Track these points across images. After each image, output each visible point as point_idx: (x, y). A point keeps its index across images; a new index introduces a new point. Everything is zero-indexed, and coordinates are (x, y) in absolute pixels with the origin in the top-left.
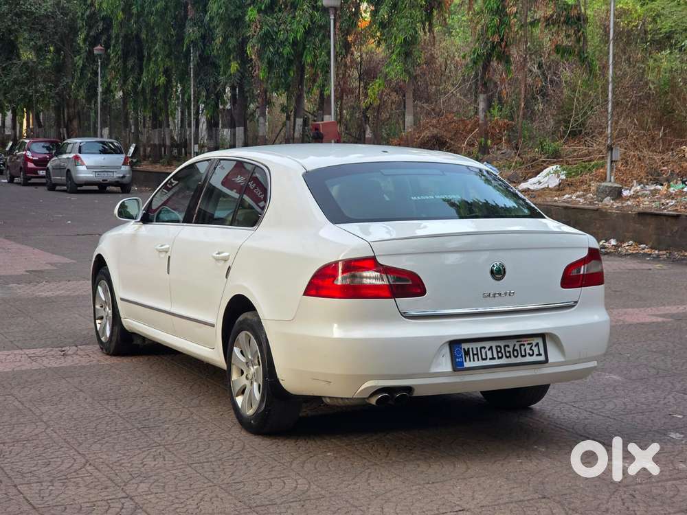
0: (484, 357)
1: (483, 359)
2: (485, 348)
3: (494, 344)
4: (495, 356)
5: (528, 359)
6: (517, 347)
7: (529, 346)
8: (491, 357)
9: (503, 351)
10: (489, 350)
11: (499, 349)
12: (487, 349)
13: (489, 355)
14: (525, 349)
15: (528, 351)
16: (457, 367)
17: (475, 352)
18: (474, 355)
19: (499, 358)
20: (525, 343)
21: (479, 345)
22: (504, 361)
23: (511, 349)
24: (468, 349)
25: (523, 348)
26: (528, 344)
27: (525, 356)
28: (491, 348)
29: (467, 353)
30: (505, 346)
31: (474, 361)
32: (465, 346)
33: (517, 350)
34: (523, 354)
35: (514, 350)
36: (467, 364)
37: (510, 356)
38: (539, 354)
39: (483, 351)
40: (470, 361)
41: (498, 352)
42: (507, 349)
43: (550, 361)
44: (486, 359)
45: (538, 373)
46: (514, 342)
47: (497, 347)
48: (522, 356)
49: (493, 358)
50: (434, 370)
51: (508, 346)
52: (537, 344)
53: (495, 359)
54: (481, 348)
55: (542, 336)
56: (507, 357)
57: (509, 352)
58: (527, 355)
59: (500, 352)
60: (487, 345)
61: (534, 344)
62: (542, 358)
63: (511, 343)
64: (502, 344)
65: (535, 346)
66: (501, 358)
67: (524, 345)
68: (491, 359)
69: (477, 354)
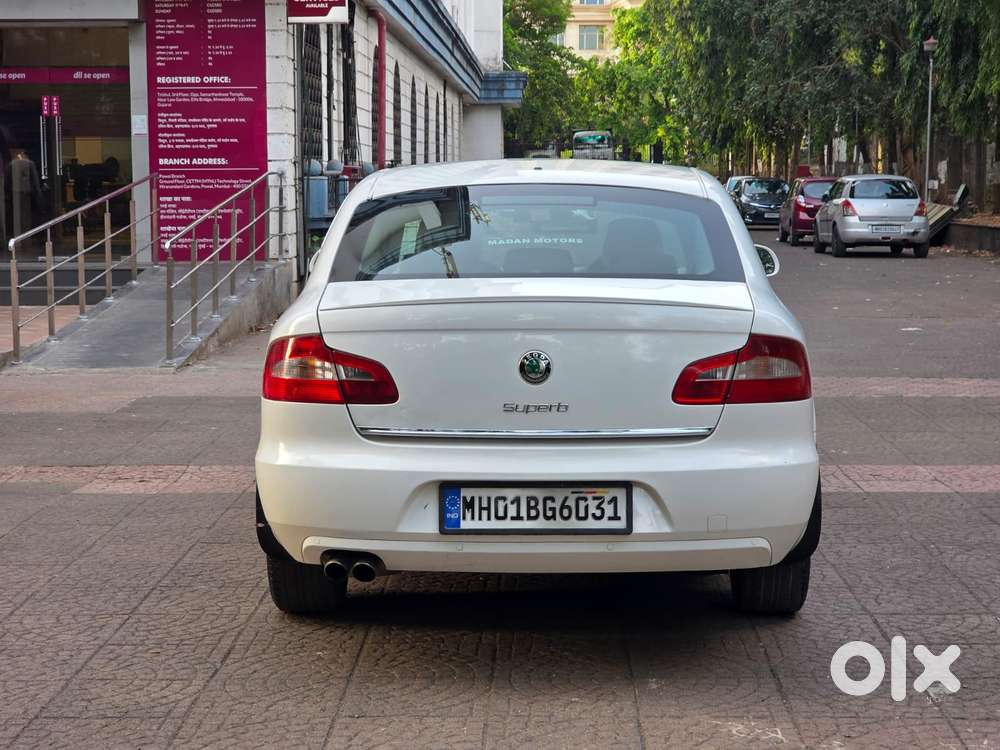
0: (501, 514)
1: (498, 518)
2: (504, 499)
3: (524, 494)
4: (524, 513)
5: (591, 524)
6: (571, 503)
7: (597, 502)
8: (515, 515)
9: (540, 507)
10: (512, 503)
11: (533, 503)
12: (508, 502)
13: (512, 511)
14: (587, 507)
15: (592, 510)
16: (448, 527)
17: (485, 505)
18: (481, 509)
19: (530, 518)
20: (590, 496)
21: (494, 493)
22: (540, 524)
23: (557, 505)
24: (473, 498)
25: (582, 504)
26: (595, 498)
27: (585, 518)
28: (517, 501)
29: (469, 505)
30: (545, 500)
31: (480, 519)
32: (466, 493)
33: (569, 508)
34: (582, 514)
35: (563, 507)
36: (466, 524)
37: (553, 517)
38: (616, 518)
39: (501, 504)
40: (473, 518)
41: (529, 508)
42: (550, 504)
43: (635, 531)
44: (504, 518)
45: (615, 550)
46: (567, 492)
47: (529, 499)
48: (579, 518)
49: (518, 518)
50: (403, 528)
51: (553, 499)
52: (614, 500)
53: (521, 518)
54: (498, 499)
55: (628, 486)
56: (547, 518)
57: (553, 509)
58: (590, 516)
59: (535, 507)
60: (511, 494)
61: (608, 498)
62: (621, 524)
63: (559, 495)
64: (540, 494)
65: (610, 502)
66: (536, 518)
67: (586, 499)
68: (513, 518)
69: (488, 509)
